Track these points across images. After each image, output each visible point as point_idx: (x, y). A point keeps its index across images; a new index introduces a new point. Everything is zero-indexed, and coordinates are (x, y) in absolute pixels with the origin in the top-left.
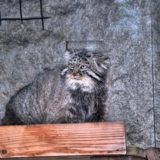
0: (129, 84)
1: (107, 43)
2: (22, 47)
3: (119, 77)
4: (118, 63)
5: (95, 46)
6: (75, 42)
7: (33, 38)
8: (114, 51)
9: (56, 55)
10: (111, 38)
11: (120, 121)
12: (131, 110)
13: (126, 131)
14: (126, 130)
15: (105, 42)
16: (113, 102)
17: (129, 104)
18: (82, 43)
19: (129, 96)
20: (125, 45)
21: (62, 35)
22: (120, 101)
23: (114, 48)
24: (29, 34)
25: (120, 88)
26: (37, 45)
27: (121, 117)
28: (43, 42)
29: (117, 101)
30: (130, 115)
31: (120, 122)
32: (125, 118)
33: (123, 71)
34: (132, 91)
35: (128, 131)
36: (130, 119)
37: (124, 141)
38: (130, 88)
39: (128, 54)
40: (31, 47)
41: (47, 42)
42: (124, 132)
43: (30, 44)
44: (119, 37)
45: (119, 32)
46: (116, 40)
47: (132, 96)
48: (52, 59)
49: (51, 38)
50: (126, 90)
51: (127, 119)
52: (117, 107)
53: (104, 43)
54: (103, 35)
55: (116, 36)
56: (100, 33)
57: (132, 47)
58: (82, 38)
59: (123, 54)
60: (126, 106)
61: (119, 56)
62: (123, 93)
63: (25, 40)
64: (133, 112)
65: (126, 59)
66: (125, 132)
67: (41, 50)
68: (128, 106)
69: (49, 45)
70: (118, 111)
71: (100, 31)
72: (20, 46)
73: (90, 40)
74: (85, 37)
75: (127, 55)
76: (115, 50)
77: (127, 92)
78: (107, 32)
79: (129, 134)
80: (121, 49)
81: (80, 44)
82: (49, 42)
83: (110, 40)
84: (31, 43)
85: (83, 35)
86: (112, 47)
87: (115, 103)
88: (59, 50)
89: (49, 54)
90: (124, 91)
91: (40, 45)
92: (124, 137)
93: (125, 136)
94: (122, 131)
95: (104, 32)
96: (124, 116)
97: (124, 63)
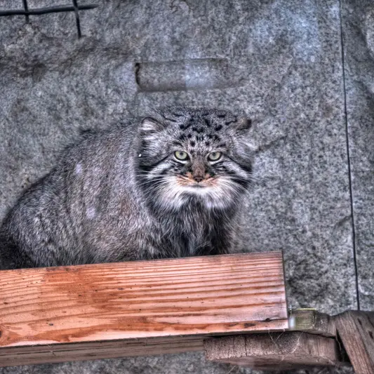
0: (290, 160)
1: (235, 63)
2: (29, 80)
3: (265, 146)
4: (263, 112)
5: (206, 73)
6: (158, 64)
7: (54, 58)
8: (251, 81)
9: (113, 96)
10: (243, 51)
11: (272, 250)
12: (296, 223)
13: (287, 275)
14: (287, 272)
15: (229, 62)
16: (253, 206)
17: (291, 208)
18: (174, 67)
19: (292, 191)
20: (277, 68)
21: (124, 49)
22: (270, 203)
23: (251, 75)
24: (46, 49)
25: (270, 171)
26: (65, 74)
27: (274, 241)
28: (79, 66)
29: (263, 203)
30: (295, 235)
31: (271, 254)
32: (283, 242)
33: (275, 130)
34: (299, 178)
35: (291, 273)
36: (296, 245)
37: (283, 297)
38: (293, 171)
39: (286, 89)
40: (50, 79)
41: (88, 66)
42: (280, 275)
43: (48, 74)
44: (262, 47)
45: (263, 35)
46: (256, 56)
47: (298, 189)
48: (103, 108)
49: (98, 56)
50: (284, 175)
51: (289, 245)
52: (264, 217)
53: (226, 63)
54: (224, 45)
55: (255, 45)
56: (216, 41)
57: (294, 72)
58: (173, 53)
59: (273, 90)
60: (286, 213)
61: (263, 94)
62: (276, 182)
63: (36, 62)
64: (301, 227)
65: (281, 101)
66: (285, 277)
67: (77, 86)
68: (289, 214)
69: (95, 74)
70: (265, 227)
71: (217, 36)
72: (26, 79)
73: (192, 57)
74: (180, 50)
75: (282, 90)
76: (255, 79)
77: (285, 180)
78: (234, 38)
79: (295, 280)
80: (267, 76)
81: (171, 70)
82: (95, 67)
83: (240, 56)
84: (50, 69)
85: (175, 47)
86: (246, 74)
87: (259, 208)
88: (119, 83)
89: (97, 96)
90: (280, 179)
91: (73, 74)
92: (283, 289)
93: (285, 285)
94: (277, 274)
95: (227, 37)
96: (280, 238)
97: (277, 112)
